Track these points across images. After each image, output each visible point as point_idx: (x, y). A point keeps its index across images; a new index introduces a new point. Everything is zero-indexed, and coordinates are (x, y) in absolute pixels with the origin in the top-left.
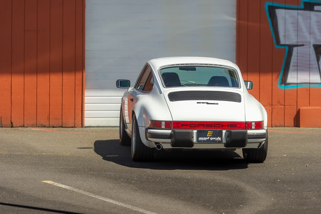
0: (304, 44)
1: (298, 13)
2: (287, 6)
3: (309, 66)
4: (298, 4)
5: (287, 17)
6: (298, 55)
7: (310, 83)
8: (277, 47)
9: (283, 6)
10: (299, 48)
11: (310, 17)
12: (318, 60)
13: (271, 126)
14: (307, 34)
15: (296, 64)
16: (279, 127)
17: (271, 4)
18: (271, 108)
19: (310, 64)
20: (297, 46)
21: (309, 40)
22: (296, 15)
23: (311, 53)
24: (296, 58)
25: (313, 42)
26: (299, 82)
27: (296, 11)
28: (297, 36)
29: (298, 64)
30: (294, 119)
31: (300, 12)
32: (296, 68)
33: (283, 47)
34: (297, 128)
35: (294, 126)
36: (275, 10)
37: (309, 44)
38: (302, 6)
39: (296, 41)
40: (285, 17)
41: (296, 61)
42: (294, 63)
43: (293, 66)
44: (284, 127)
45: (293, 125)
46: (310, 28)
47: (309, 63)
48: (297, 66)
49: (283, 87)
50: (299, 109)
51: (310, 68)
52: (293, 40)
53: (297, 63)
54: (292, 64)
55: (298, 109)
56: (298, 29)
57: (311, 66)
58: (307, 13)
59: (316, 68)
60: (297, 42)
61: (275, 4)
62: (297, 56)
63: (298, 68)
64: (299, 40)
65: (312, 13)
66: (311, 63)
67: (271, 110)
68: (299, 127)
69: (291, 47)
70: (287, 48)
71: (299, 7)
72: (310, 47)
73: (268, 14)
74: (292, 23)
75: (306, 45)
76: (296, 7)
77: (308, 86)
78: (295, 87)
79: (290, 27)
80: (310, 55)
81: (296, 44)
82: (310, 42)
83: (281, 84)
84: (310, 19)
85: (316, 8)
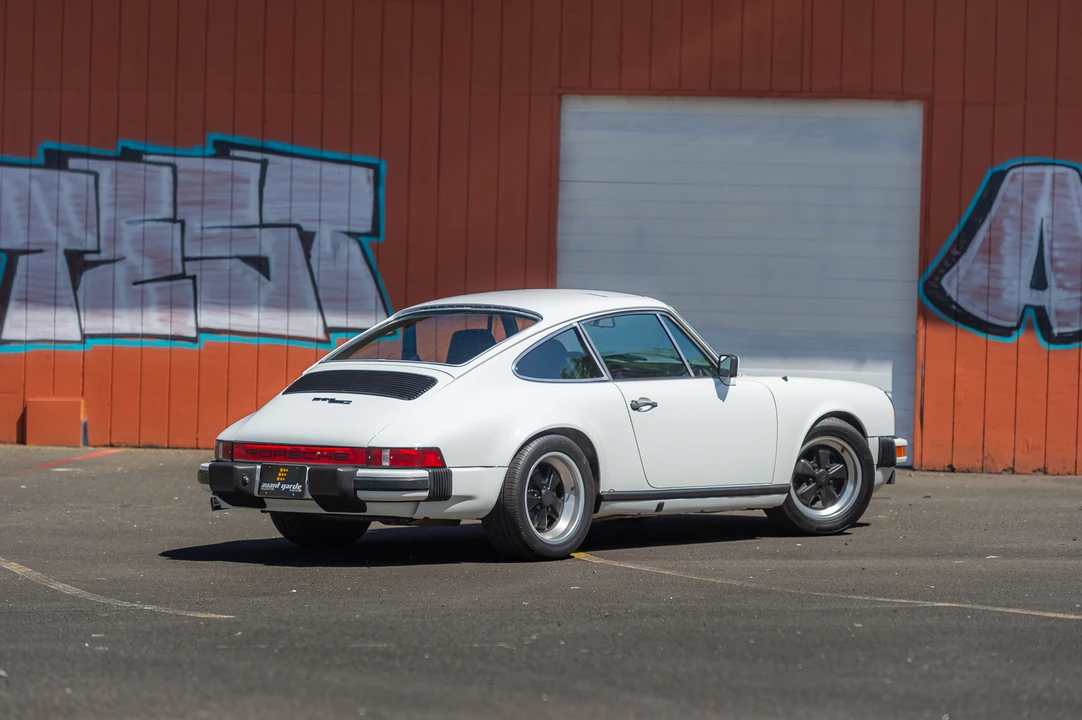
0: (43, 247)
4: (31, 154)
6: (30, 274)
7: (56, 341)
10: (31, 256)
11: (59, 184)
12: (75, 288)
14: (49, 225)
15: (23, 296)
19: (55, 297)
20: (27, 252)
21: (54, 239)
22: (26, 179)
23: (59, 269)
24: (24, 281)
25: (64, 243)
26: (29, 338)
27: (25, 172)
28: (29, 229)
31: (35, 171)
34: (22, 447)
37: (54, 247)
38: (41, 159)
39: (25, 240)
41: (24, 288)
42: (20, 292)
43: (17, 300)
45: (15, 440)
46: (58, 211)
47: (53, 293)
52: (17, 241)
53: (27, 293)
54: (13, 295)
55: (25, 404)
56: (29, 213)
57: (57, 302)
58: (52, 175)
59: (72, 305)
60: (28, 243)
62: (27, 277)
64: (31, 240)
65: (64, 176)
66: (59, 293)
68: (26, 443)
69: (13, 255)
70: (4, 257)
71: (34, 162)
72: (57, 256)
74: (18, 199)
75: (47, 251)
76: (25, 160)
77: (50, 347)
78: (20, 349)
79: (12, 208)
80: (56, 274)
81: (25, 248)
82: (57, 244)
84: (59, 188)
85: (73, 163)
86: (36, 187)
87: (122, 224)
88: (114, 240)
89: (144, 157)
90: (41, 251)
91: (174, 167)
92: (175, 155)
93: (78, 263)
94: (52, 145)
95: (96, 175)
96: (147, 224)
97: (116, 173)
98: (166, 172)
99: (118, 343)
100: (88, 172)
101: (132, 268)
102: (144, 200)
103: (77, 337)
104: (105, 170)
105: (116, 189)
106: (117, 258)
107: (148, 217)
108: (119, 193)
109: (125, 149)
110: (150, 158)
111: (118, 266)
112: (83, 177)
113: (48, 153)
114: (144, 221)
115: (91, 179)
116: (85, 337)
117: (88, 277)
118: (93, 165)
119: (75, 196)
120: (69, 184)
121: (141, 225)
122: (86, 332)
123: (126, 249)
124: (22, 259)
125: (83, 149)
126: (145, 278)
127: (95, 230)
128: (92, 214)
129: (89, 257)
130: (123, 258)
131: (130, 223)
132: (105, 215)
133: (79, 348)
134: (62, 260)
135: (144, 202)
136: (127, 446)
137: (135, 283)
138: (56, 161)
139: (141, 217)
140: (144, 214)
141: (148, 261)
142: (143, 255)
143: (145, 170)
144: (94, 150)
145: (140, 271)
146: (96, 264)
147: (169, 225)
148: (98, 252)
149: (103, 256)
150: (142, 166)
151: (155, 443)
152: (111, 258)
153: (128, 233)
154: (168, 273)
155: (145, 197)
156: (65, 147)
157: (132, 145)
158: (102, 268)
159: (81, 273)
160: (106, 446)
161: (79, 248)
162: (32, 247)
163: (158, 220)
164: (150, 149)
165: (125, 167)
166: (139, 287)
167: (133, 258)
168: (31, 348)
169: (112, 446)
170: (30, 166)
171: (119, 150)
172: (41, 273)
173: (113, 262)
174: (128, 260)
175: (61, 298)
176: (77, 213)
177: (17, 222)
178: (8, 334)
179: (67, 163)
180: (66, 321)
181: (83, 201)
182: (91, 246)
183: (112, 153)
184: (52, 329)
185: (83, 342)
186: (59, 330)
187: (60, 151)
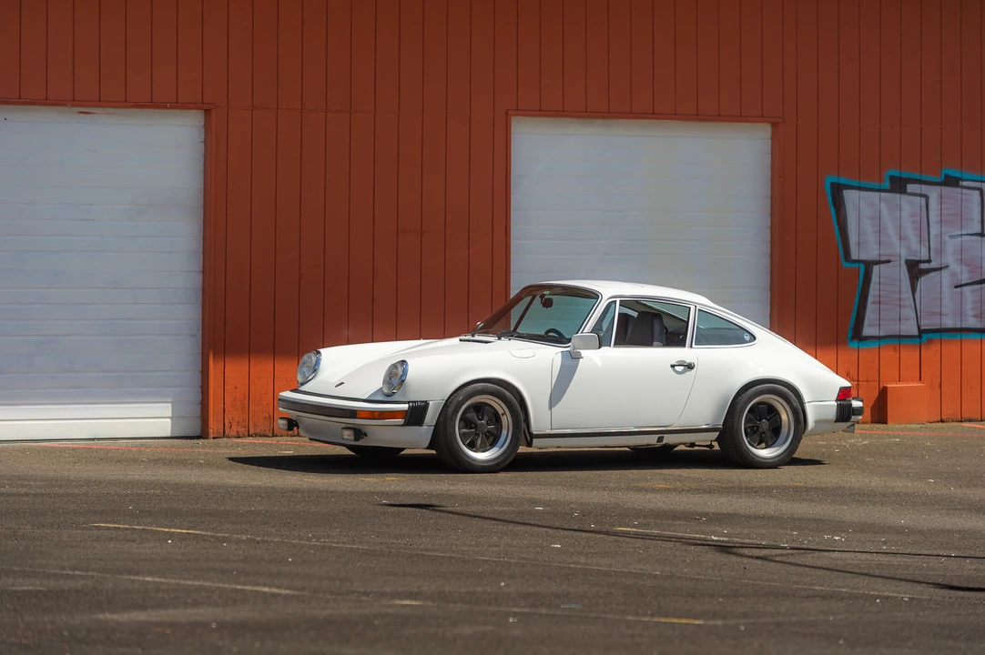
0: (891, 258)
1: (880, 198)
2: (863, 184)
3: (898, 303)
4: (881, 180)
5: (863, 205)
6: (881, 280)
7: (900, 337)
8: (846, 265)
9: (855, 183)
10: (882, 266)
11: (900, 205)
12: (914, 291)
14: (895, 240)
15: (877, 299)
17: (835, 179)
20: (879, 262)
21: (898, 251)
22: (878, 201)
23: (902, 276)
24: (878, 286)
25: (905, 255)
26: (881, 334)
27: (877, 194)
28: (880, 243)
29: (882, 299)
30: (872, 408)
31: (883, 194)
32: (877, 306)
33: (856, 265)
34: (881, 426)
35: (872, 423)
36: (842, 192)
37: (898, 258)
38: (887, 185)
39: (876, 252)
40: (859, 205)
41: (877, 293)
42: (874, 296)
43: (873, 303)
46: (900, 228)
47: (898, 296)
48: (879, 303)
49: (856, 343)
50: (885, 389)
51: (900, 306)
53: (879, 296)
54: (870, 299)
55: (881, 387)
56: (880, 231)
57: (902, 303)
58: (896, 197)
59: (911, 306)
60: (880, 255)
61: (843, 181)
62: (880, 283)
63: (882, 306)
64: (882, 252)
65: (904, 197)
66: (902, 295)
68: (886, 423)
69: (869, 265)
70: (862, 267)
71: (882, 188)
72: (900, 266)
73: (830, 199)
74: (871, 218)
75: (893, 261)
76: (876, 185)
77: (896, 341)
78: (876, 344)
79: (868, 226)
80: (900, 280)
81: (878, 259)
82: (900, 256)
83: (854, 338)
84: (900, 210)
85: (911, 188)
86: (883, 207)
87: (946, 237)
88: (941, 252)
89: (961, 183)
90: (889, 261)
91: (981, 190)
92: (982, 181)
93: (916, 270)
94: (895, 173)
95: (927, 198)
96: (964, 238)
97: (941, 196)
98: (976, 194)
99: (945, 335)
100: (921, 195)
101: (954, 274)
102: (961, 218)
103: (916, 332)
104: (934, 193)
105: (941, 210)
106: (943, 266)
107: (964, 232)
108: (943, 212)
109: (947, 176)
110: (965, 184)
111: (945, 272)
112: (918, 199)
113: (892, 179)
114: (961, 235)
115: (924, 200)
116: (921, 332)
117: (924, 282)
118: (925, 189)
119: (913, 215)
120: (908, 205)
121: (960, 239)
122: (922, 328)
123: (949, 259)
124: (876, 268)
125: (917, 176)
126: (963, 282)
127: (927, 244)
128: (924, 228)
129: (923, 266)
130: (947, 266)
131: (952, 237)
132: (934, 230)
133: (916, 340)
134: (904, 268)
135: (961, 220)
136: (953, 421)
137: (956, 287)
138: (899, 186)
139: (959, 233)
140: (962, 229)
141: (965, 268)
142: (961, 264)
143: (962, 194)
144: (925, 177)
145: (959, 276)
146: (928, 271)
147: (979, 238)
148: (929, 261)
149: (933, 265)
150: (959, 190)
151: (973, 417)
152: (939, 266)
153: (951, 245)
154: (979, 278)
155: (961, 216)
156: (905, 175)
157: (954, 173)
158: (932, 274)
159: (918, 280)
160: (938, 422)
161: (915, 258)
162: (883, 258)
163: (971, 235)
164: (964, 176)
165: (947, 190)
166: (959, 289)
167: (955, 266)
168: (883, 343)
169: (942, 421)
170: (879, 190)
171: (943, 178)
172: (889, 280)
173: (940, 269)
174: (951, 268)
175: (904, 300)
176: (914, 229)
177: (871, 238)
178: (867, 331)
179: (905, 187)
180: (907, 319)
181: (918, 219)
182: (924, 256)
183: (938, 180)
184: (898, 327)
185: (920, 337)
186: (903, 327)
187: (901, 178)
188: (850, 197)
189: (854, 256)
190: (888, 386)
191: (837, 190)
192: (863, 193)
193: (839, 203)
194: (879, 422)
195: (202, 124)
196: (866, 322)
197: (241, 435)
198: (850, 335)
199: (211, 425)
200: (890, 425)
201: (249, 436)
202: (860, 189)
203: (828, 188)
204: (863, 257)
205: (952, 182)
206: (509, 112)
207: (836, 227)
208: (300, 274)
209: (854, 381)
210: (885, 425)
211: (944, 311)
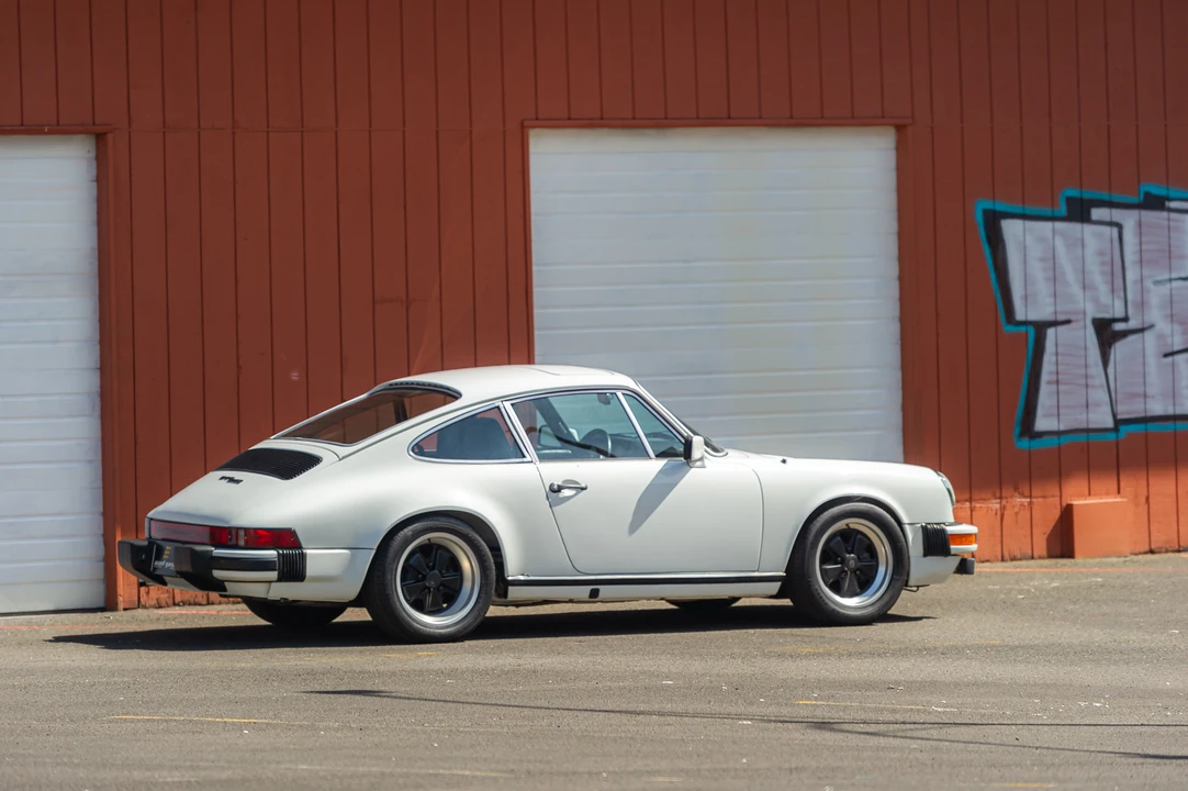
0: (1072, 317)
1: (1054, 230)
2: (1029, 210)
3: (1083, 381)
4: (1053, 204)
5: (1029, 240)
6: (1060, 350)
7: (1087, 431)
8: (1009, 329)
9: (1017, 209)
10: (1061, 329)
11: (1083, 240)
12: (1105, 363)
13: (1000, 557)
14: (1076, 289)
15: (1054, 378)
16: (1020, 559)
17: (988, 205)
18: (998, 506)
19: (1086, 376)
20: (1055, 324)
21: (1081, 306)
22: (1050, 235)
23: (1089, 343)
24: (1054, 359)
25: (1092, 312)
26: (1062, 428)
27: (1049, 225)
28: (1055, 295)
29: (1060, 377)
31: (1058, 225)
32: (1054, 387)
33: (1022, 329)
35: (1051, 556)
36: (999, 223)
37: (1081, 317)
38: (1063, 210)
39: (1052, 309)
40: (1025, 241)
41: (1054, 368)
42: (1050, 373)
43: (1049, 383)
44: (1033, 558)
45: (1045, 553)
46: (1084, 272)
47: (1083, 371)
48: (1057, 382)
49: (1024, 444)
50: (1069, 508)
51: (1087, 386)
52: (1044, 309)
53: (1057, 373)
54: (1045, 377)
55: (1064, 504)
56: (1055, 278)
57: (1090, 382)
58: (1076, 227)
59: (1102, 386)
60: (1056, 313)
61: (1000, 206)
62: (1057, 354)
63: (1061, 387)
64: (1058, 309)
65: (1088, 229)
66: (1089, 371)
67: (999, 513)
68: (1072, 557)
69: (1041, 327)
70: (1031, 331)
71: (1057, 214)
72: (1085, 327)
73: (982, 233)
74: (1042, 260)
75: (1077, 321)
76: (1048, 212)
77: (1082, 438)
78: (1054, 442)
79: (1038, 271)
80: (1086, 348)
81: (1051, 318)
82: (1084, 313)
83: (1022, 435)
84: (1083, 246)
85: (1096, 213)
86: (1059, 243)
87: (1148, 284)
88: (1142, 305)
89: (1167, 204)
90: (1068, 322)
93: (1107, 333)
94: (1073, 193)
95: (1119, 226)
96: (1175, 284)
97: (1140, 224)
99: (1152, 427)
100: (1111, 224)
101: (1161, 337)
102: (1170, 254)
103: (1110, 423)
104: (1129, 219)
105: (1141, 244)
106: (1145, 326)
107: (1174, 275)
108: (1144, 247)
109: (1147, 194)
110: (1173, 205)
111: (1148, 335)
112: (1106, 229)
113: (1070, 201)
114: (1170, 280)
115: (1115, 231)
116: (1118, 423)
117: (1120, 349)
118: (1116, 215)
119: (1101, 253)
120: (1092, 239)
121: (1168, 286)
122: (1119, 417)
123: (1155, 315)
125: (1105, 196)
126: (1176, 348)
127: (1122, 294)
128: (1117, 271)
129: (1119, 327)
130: (1152, 326)
131: (1157, 283)
132: (1131, 275)
133: (1112, 436)
134: (1091, 330)
135: (1170, 258)
136: (1167, 551)
137: (1166, 355)
138: (1079, 212)
139: (1167, 276)
140: (1170, 272)
141: (1177, 327)
142: (1172, 322)
143: (1169, 219)
144: (1117, 198)
145: (1169, 340)
146: (1125, 334)
148: (1126, 319)
149: (1132, 324)
150: (1165, 214)
152: (1139, 326)
153: (1156, 295)
155: (1170, 251)
156: (1087, 195)
157: (1157, 190)
158: (1131, 338)
159: (1110, 347)
160: (1146, 553)
161: (1106, 316)
162: (1061, 318)
163: (1184, 279)
164: (1172, 194)
165: (1150, 216)
166: (1170, 359)
167: (1163, 326)
168: (1064, 440)
169: (1152, 552)
170: (1053, 219)
171: (1142, 197)
172: (1070, 349)
173: (1141, 330)
174: (1157, 327)
175: (1092, 377)
176: (1103, 273)
177: (1042, 288)
178: (1042, 424)
179: (1089, 213)
180: (1098, 405)
181: (1108, 258)
182: (1119, 313)
183: (1134, 200)
184: (1084, 417)
185: (1116, 429)
186: (1091, 416)
187: (1082, 200)
188: (1012, 229)
189: (1020, 315)
190: (1074, 503)
191: (993, 221)
192: (1029, 224)
193: (996, 241)
194: (1062, 556)
195: (93, 154)
196: (1040, 412)
197: (163, 604)
198: (1017, 430)
199: (120, 590)
200: (1079, 560)
201: (175, 604)
202: (1024, 217)
203: (979, 218)
204: (1032, 316)
205: (1155, 203)
206: (526, 123)
207: (993, 276)
208: (239, 367)
209: (1025, 497)
210: (1072, 560)
211: (1150, 391)
